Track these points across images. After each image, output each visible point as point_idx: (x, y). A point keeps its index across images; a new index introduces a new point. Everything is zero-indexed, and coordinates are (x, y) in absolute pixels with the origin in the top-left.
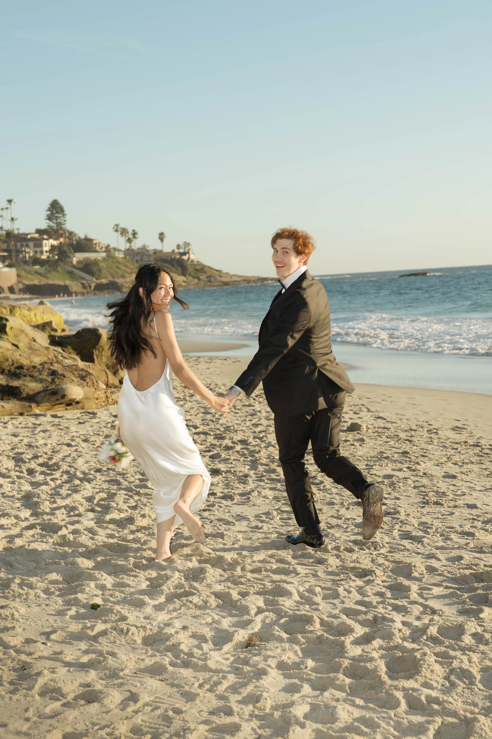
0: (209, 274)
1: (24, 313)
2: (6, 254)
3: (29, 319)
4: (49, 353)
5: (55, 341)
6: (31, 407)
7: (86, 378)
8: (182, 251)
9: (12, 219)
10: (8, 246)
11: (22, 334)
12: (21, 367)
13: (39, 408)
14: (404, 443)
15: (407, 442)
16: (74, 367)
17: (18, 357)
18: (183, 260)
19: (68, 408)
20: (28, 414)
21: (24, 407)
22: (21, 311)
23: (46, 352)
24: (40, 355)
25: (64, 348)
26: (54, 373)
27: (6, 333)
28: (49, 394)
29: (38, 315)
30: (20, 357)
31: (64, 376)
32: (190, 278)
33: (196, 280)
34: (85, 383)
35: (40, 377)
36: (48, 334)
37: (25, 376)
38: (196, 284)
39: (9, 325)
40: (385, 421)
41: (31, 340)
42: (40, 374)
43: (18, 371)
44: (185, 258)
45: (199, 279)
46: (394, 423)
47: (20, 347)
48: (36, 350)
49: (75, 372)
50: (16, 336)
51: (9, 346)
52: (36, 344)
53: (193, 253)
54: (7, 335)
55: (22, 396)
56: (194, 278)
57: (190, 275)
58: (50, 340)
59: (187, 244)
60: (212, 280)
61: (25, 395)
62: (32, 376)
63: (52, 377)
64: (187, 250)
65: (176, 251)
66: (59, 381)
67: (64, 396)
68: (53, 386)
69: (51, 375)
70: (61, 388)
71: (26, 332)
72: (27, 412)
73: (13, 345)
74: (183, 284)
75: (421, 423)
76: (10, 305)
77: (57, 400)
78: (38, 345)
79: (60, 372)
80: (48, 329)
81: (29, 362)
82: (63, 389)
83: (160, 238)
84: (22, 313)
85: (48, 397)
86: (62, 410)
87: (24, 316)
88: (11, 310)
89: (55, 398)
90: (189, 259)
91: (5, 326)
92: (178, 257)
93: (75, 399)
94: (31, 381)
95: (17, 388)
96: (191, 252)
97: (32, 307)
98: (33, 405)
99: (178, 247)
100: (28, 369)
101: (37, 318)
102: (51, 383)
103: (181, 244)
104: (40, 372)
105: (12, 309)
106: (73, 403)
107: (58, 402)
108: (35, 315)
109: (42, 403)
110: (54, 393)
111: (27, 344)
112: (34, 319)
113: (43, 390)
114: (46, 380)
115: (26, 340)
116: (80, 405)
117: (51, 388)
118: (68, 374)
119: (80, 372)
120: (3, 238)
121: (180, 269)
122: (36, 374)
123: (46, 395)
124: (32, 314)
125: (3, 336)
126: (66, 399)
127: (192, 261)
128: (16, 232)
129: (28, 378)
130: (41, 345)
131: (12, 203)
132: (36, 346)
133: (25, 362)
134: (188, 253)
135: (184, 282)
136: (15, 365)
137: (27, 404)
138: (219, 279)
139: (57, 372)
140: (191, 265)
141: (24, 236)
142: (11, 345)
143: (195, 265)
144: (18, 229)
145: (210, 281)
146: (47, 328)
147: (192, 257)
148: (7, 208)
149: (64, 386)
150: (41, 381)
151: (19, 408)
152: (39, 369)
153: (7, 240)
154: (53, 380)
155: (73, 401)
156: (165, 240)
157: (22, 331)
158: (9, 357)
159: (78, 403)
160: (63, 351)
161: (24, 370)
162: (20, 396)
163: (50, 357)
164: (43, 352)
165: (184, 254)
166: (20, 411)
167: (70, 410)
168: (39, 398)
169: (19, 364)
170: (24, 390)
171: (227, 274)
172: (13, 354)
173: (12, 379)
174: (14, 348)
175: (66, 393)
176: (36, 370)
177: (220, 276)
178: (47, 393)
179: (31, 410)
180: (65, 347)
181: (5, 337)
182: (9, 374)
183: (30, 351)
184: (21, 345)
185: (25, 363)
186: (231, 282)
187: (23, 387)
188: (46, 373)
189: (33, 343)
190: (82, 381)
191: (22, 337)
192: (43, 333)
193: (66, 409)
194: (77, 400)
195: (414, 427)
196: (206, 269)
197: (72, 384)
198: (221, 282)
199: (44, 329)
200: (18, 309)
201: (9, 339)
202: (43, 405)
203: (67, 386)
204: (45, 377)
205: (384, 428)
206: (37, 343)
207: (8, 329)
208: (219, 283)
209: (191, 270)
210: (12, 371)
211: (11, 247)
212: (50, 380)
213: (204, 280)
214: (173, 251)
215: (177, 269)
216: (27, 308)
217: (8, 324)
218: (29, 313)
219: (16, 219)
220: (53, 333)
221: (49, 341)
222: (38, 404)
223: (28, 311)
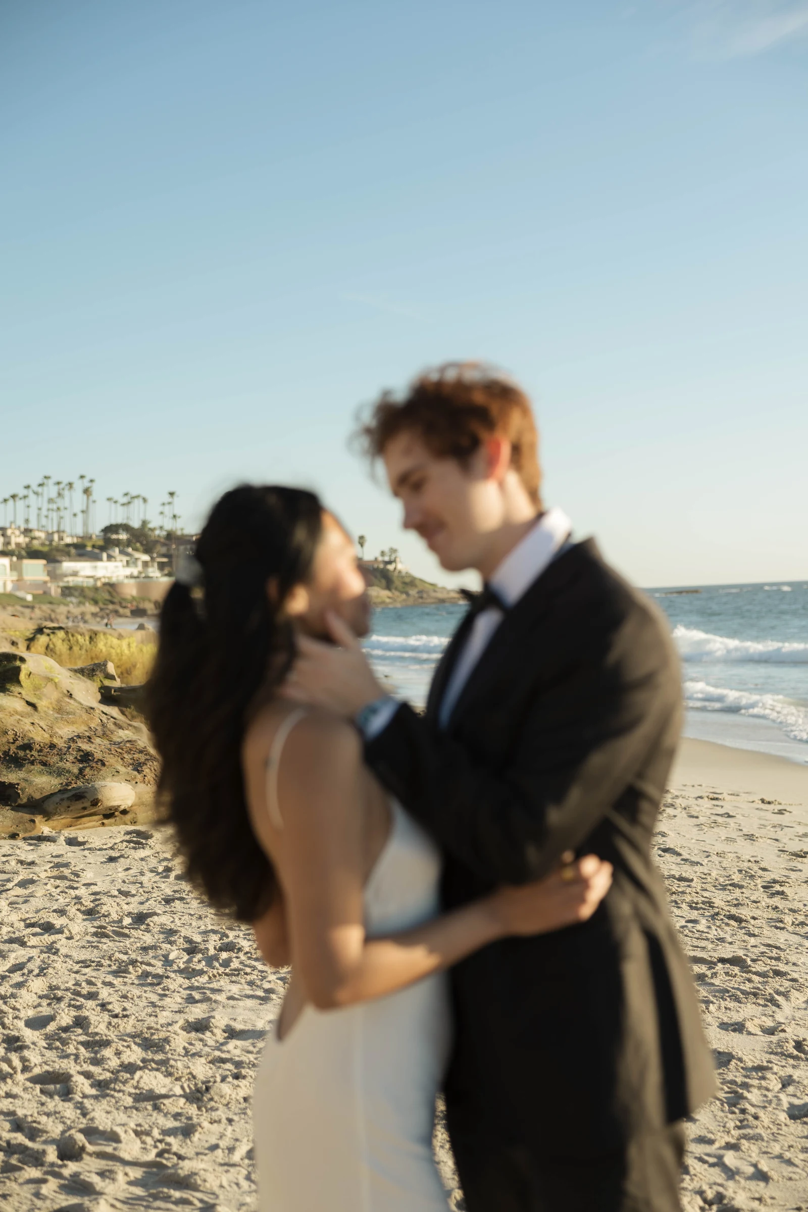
0: (420, 587)
1: (112, 641)
2: (165, 560)
3: (119, 651)
4: (92, 719)
5: (108, 697)
6: (33, 821)
7: (145, 767)
8: (387, 559)
9: (175, 516)
10: (168, 550)
11: (49, 684)
12: (28, 747)
13: (51, 823)
14: (727, 925)
15: (732, 922)
16: (128, 745)
17: (28, 727)
18: (388, 570)
19: (105, 821)
20: (27, 835)
21: (20, 822)
22: (107, 639)
23: (85, 716)
24: (73, 723)
25: (124, 709)
26: (86, 758)
27: (18, 682)
28: (68, 798)
29: (134, 645)
30: (31, 728)
31: (104, 764)
32: (397, 593)
33: (404, 596)
34: (139, 777)
35: (60, 764)
36: (99, 684)
37: (32, 763)
38: (404, 600)
39: (25, 669)
40: (679, 859)
41: (65, 695)
42: (61, 760)
43: (21, 754)
44: (391, 567)
45: (407, 594)
46: (698, 863)
47: (39, 708)
48: (68, 713)
49: (125, 756)
50: (36, 688)
51: (19, 705)
52: (72, 701)
53: (401, 562)
54: (21, 686)
55: (19, 802)
56: (402, 592)
57: (396, 589)
58: (102, 694)
59: (393, 551)
60: (425, 595)
61: (25, 800)
62: (44, 764)
63: (81, 766)
64: (393, 558)
65: (380, 559)
66: (91, 772)
67: (95, 803)
68: (80, 784)
69: (81, 761)
70: (93, 786)
71: (57, 680)
72: (26, 831)
73: (29, 703)
74: (388, 600)
75: (746, 864)
76: (91, 630)
77: (84, 808)
78: (76, 704)
79: (98, 755)
80: (100, 675)
81: (46, 736)
82: (95, 790)
83: (360, 543)
84: (109, 643)
85: (66, 803)
86: (94, 827)
87: (111, 647)
88: (91, 638)
89: (79, 805)
90: (395, 569)
91: (18, 670)
92: (381, 566)
93: (119, 806)
94: (41, 773)
95: (12, 786)
96: (398, 560)
97: (123, 634)
98: (38, 819)
99: (383, 554)
100: (41, 751)
101: (132, 650)
102: (77, 778)
103: (386, 550)
104: (61, 755)
105: (93, 636)
106: (116, 813)
107: (86, 813)
108: (129, 645)
109: (55, 814)
110: (79, 796)
111: (54, 702)
112: (126, 652)
113: (60, 791)
114: (69, 772)
115: (55, 695)
116: (128, 817)
117: (75, 785)
118: (111, 760)
119: (136, 756)
120: (162, 540)
121: (384, 582)
122: (53, 759)
123: (62, 800)
124: (124, 643)
125: (12, 688)
126: (100, 807)
127: (400, 572)
128: (179, 533)
129: (38, 767)
130: (81, 704)
131: (175, 497)
132: (72, 705)
133: (39, 737)
134: (395, 561)
135: (389, 598)
136: (20, 742)
137: (27, 817)
138: (433, 594)
139: (93, 755)
140: (398, 577)
141: (188, 538)
142: (24, 703)
143: (403, 577)
144: (182, 529)
145: (422, 598)
146: (98, 673)
147: (400, 566)
148: (169, 503)
149: (98, 784)
150: (60, 773)
151: (10, 824)
152: (61, 750)
153: (167, 542)
154: (81, 771)
155: (116, 810)
156: (366, 545)
157: (49, 680)
158: (10, 727)
159: (124, 812)
160: (123, 713)
161: (33, 753)
162: (16, 802)
163: (92, 726)
164: (81, 716)
165: (390, 562)
166: (13, 830)
167: (110, 825)
168: (49, 805)
169: (26, 741)
170: (23, 790)
171: (444, 588)
172: (18, 721)
173: (8, 767)
174: (29, 709)
175: (100, 797)
176: (55, 751)
177: (435, 591)
178: (66, 796)
179: (34, 829)
180: (126, 707)
181: (15, 689)
182: (5, 758)
183: (56, 715)
184: (42, 704)
185: (38, 739)
186: (449, 598)
187: (23, 784)
188: (71, 758)
189: (67, 700)
190: (136, 773)
191: (49, 690)
192: (89, 682)
193: (103, 824)
194: (122, 808)
195: (737, 878)
196: (417, 583)
197: (116, 779)
198: (436, 598)
199: (93, 676)
200: (102, 636)
201: (23, 692)
202: (56, 817)
203: (102, 783)
204: (68, 765)
205: (681, 879)
206: (75, 700)
207: (22, 676)
208: (432, 600)
209: (397, 583)
210: (11, 752)
211: (172, 552)
212: (76, 771)
213: (414, 596)
214: (376, 559)
215: (380, 581)
216: (116, 635)
217: (24, 667)
218: (119, 642)
219: (179, 517)
220: (107, 683)
221: (99, 697)
222: (48, 815)
223: (118, 639)
